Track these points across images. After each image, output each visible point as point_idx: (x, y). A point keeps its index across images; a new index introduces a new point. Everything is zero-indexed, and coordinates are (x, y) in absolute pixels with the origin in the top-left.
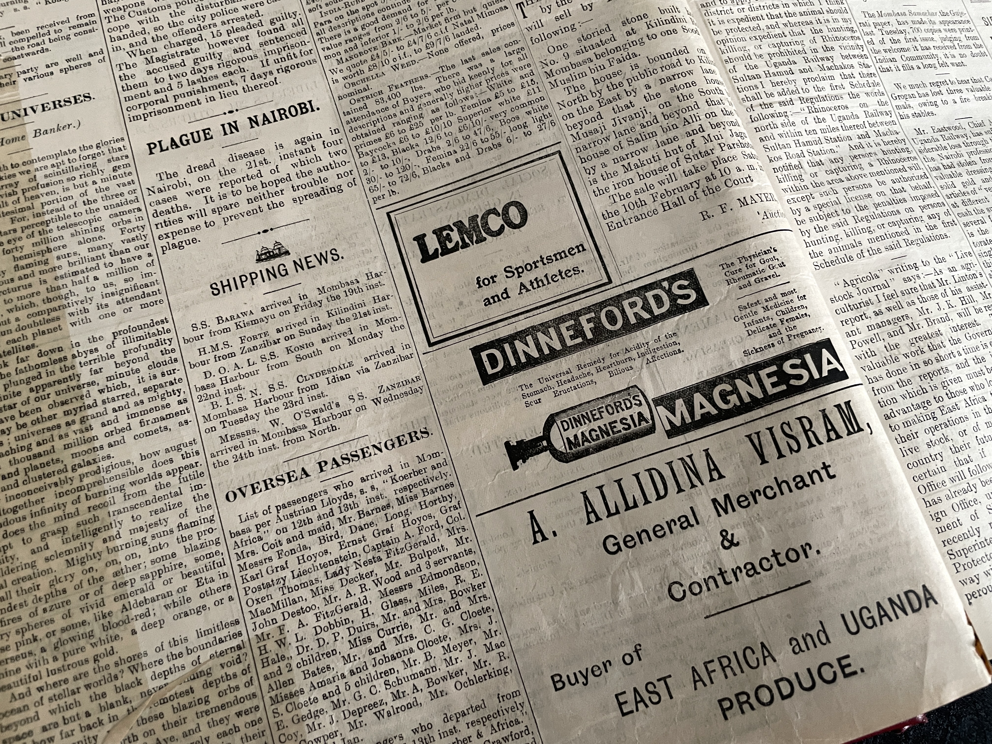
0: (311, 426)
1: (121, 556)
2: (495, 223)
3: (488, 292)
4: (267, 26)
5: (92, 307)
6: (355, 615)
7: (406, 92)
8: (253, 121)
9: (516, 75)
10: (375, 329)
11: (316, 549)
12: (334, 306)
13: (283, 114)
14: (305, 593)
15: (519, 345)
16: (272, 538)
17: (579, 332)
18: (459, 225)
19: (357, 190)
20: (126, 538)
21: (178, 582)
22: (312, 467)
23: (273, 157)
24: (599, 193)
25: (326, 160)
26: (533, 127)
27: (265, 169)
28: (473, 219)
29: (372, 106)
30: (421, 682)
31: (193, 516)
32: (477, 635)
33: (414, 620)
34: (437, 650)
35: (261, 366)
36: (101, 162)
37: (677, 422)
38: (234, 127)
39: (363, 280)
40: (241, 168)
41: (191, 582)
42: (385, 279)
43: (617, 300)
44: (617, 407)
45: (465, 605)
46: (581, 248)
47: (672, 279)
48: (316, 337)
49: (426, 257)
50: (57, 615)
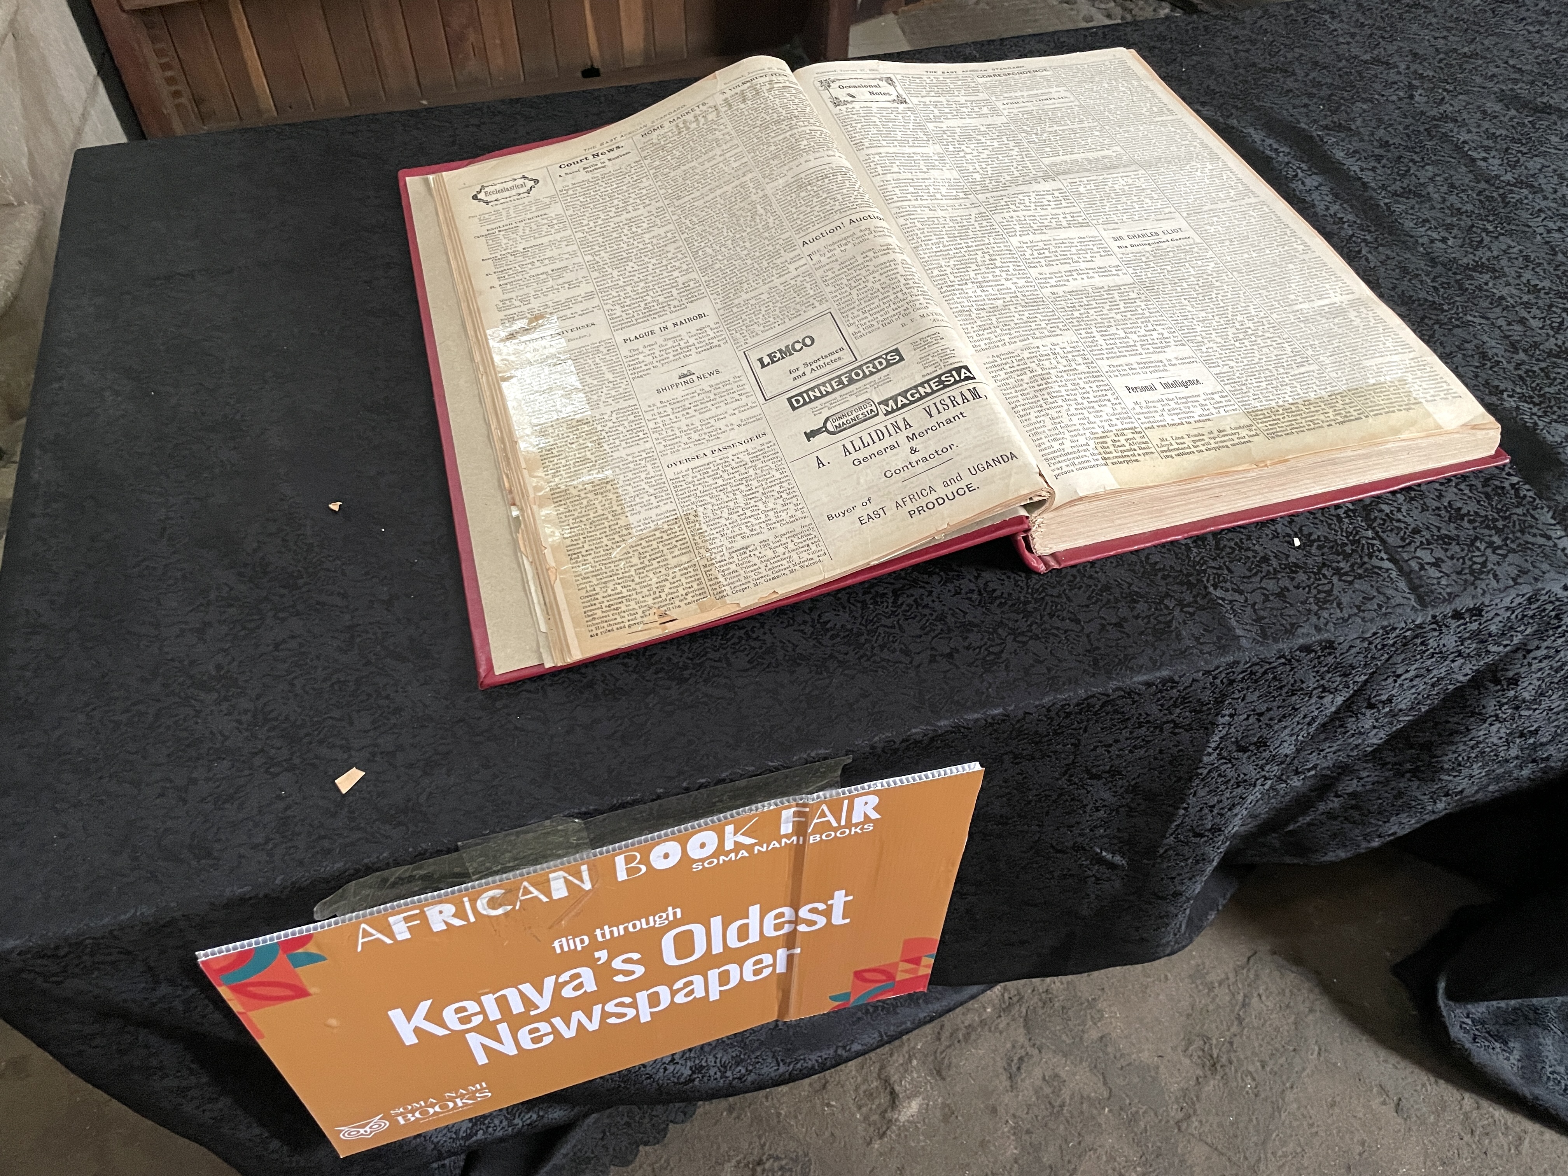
0: (707, 437)
1: (620, 490)
2: (798, 346)
3: (795, 375)
4: (681, 286)
5: (601, 403)
6: (731, 504)
7: (753, 302)
8: (675, 325)
9: (808, 285)
10: (738, 397)
11: (712, 482)
12: (717, 391)
13: (690, 320)
14: (707, 498)
15: (811, 393)
16: (690, 480)
17: (841, 382)
18: (780, 351)
19: (728, 345)
20: (621, 483)
21: (646, 498)
22: (708, 452)
23: (686, 338)
24: (850, 325)
25: (712, 335)
26: (817, 304)
27: (682, 343)
28: (787, 347)
29: (735, 310)
30: (763, 525)
31: (652, 474)
32: (791, 506)
33: (760, 504)
34: (771, 514)
35: (683, 418)
36: (601, 349)
37: (890, 409)
38: (666, 328)
39: (732, 380)
40: (670, 343)
41: (653, 498)
42: (744, 378)
43: (860, 367)
44: (860, 408)
45: (784, 495)
46: (842, 349)
47: (887, 354)
48: (709, 404)
49: (763, 366)
50: (591, 512)
